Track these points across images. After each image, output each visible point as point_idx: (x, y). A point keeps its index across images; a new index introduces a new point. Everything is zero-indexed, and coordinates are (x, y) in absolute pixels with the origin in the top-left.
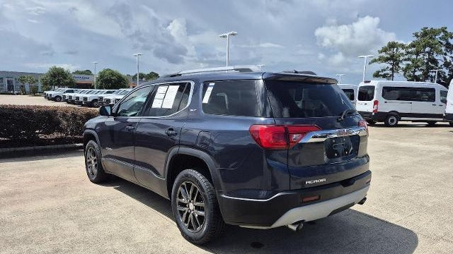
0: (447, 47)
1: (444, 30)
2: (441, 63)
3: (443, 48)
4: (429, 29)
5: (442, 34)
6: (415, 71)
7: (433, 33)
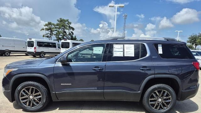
0: (69, 28)
1: (68, 20)
2: (68, 33)
3: (68, 28)
4: (62, 19)
5: (67, 22)
6: (59, 36)
7: (64, 21)
